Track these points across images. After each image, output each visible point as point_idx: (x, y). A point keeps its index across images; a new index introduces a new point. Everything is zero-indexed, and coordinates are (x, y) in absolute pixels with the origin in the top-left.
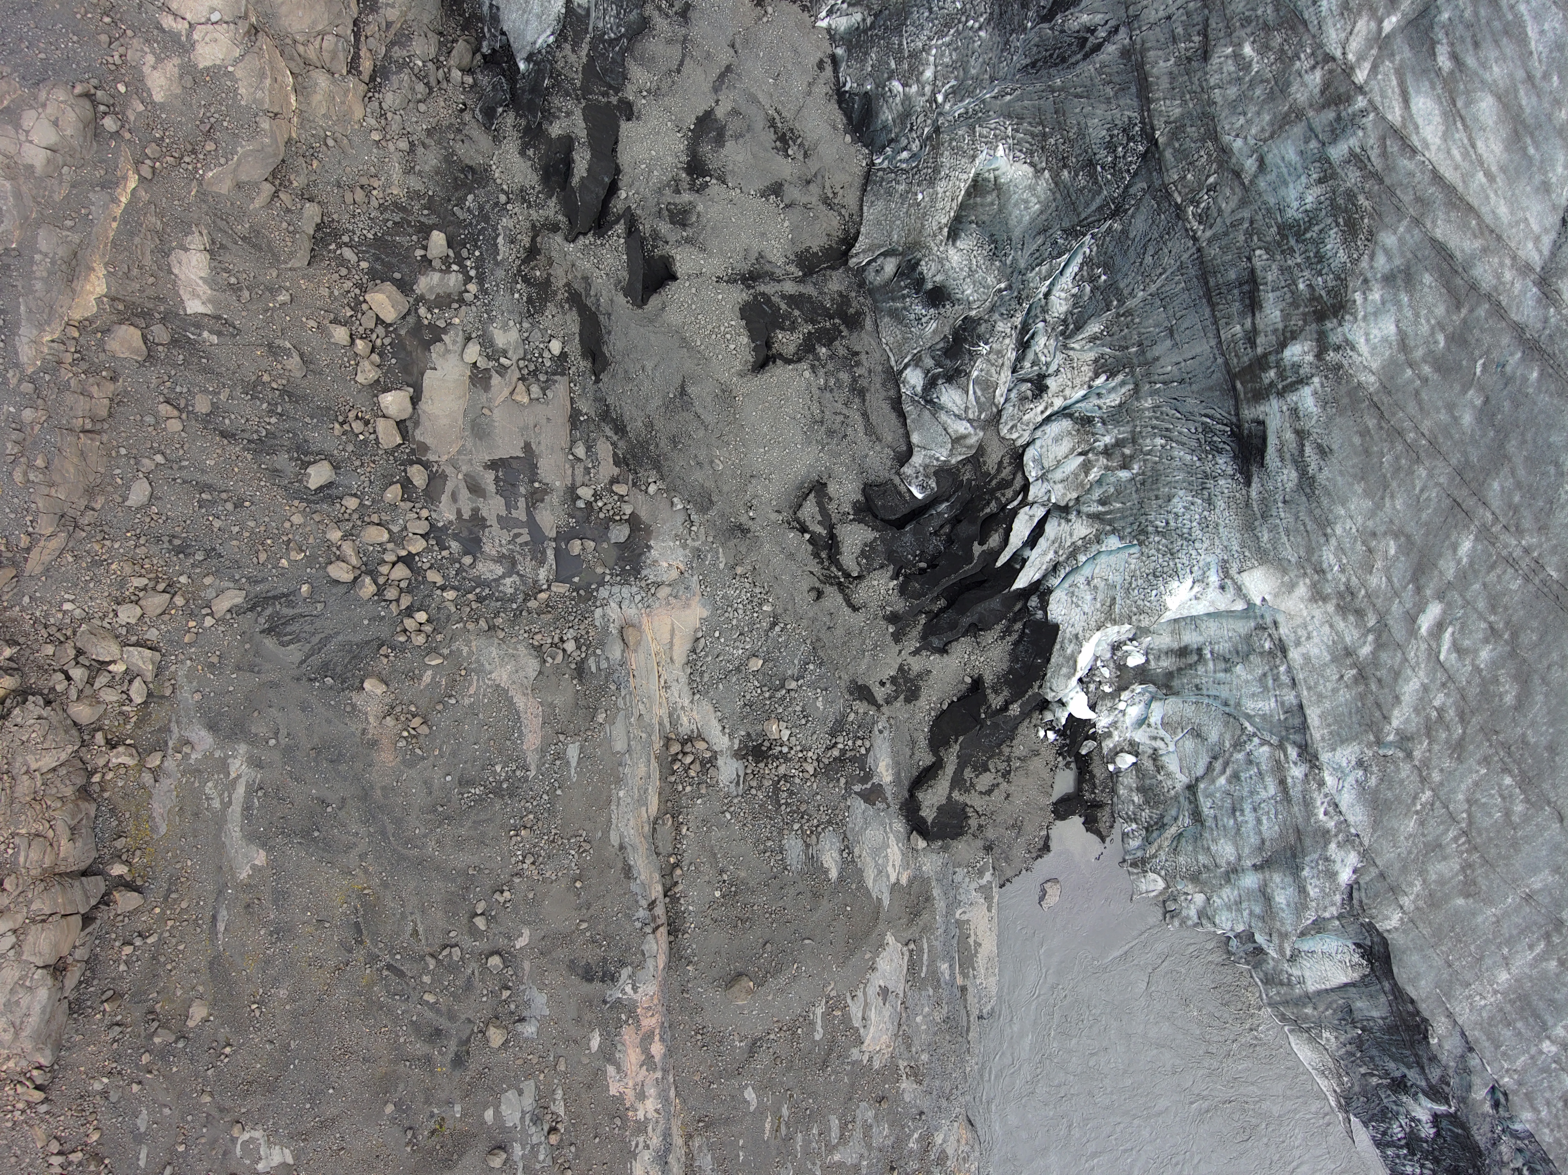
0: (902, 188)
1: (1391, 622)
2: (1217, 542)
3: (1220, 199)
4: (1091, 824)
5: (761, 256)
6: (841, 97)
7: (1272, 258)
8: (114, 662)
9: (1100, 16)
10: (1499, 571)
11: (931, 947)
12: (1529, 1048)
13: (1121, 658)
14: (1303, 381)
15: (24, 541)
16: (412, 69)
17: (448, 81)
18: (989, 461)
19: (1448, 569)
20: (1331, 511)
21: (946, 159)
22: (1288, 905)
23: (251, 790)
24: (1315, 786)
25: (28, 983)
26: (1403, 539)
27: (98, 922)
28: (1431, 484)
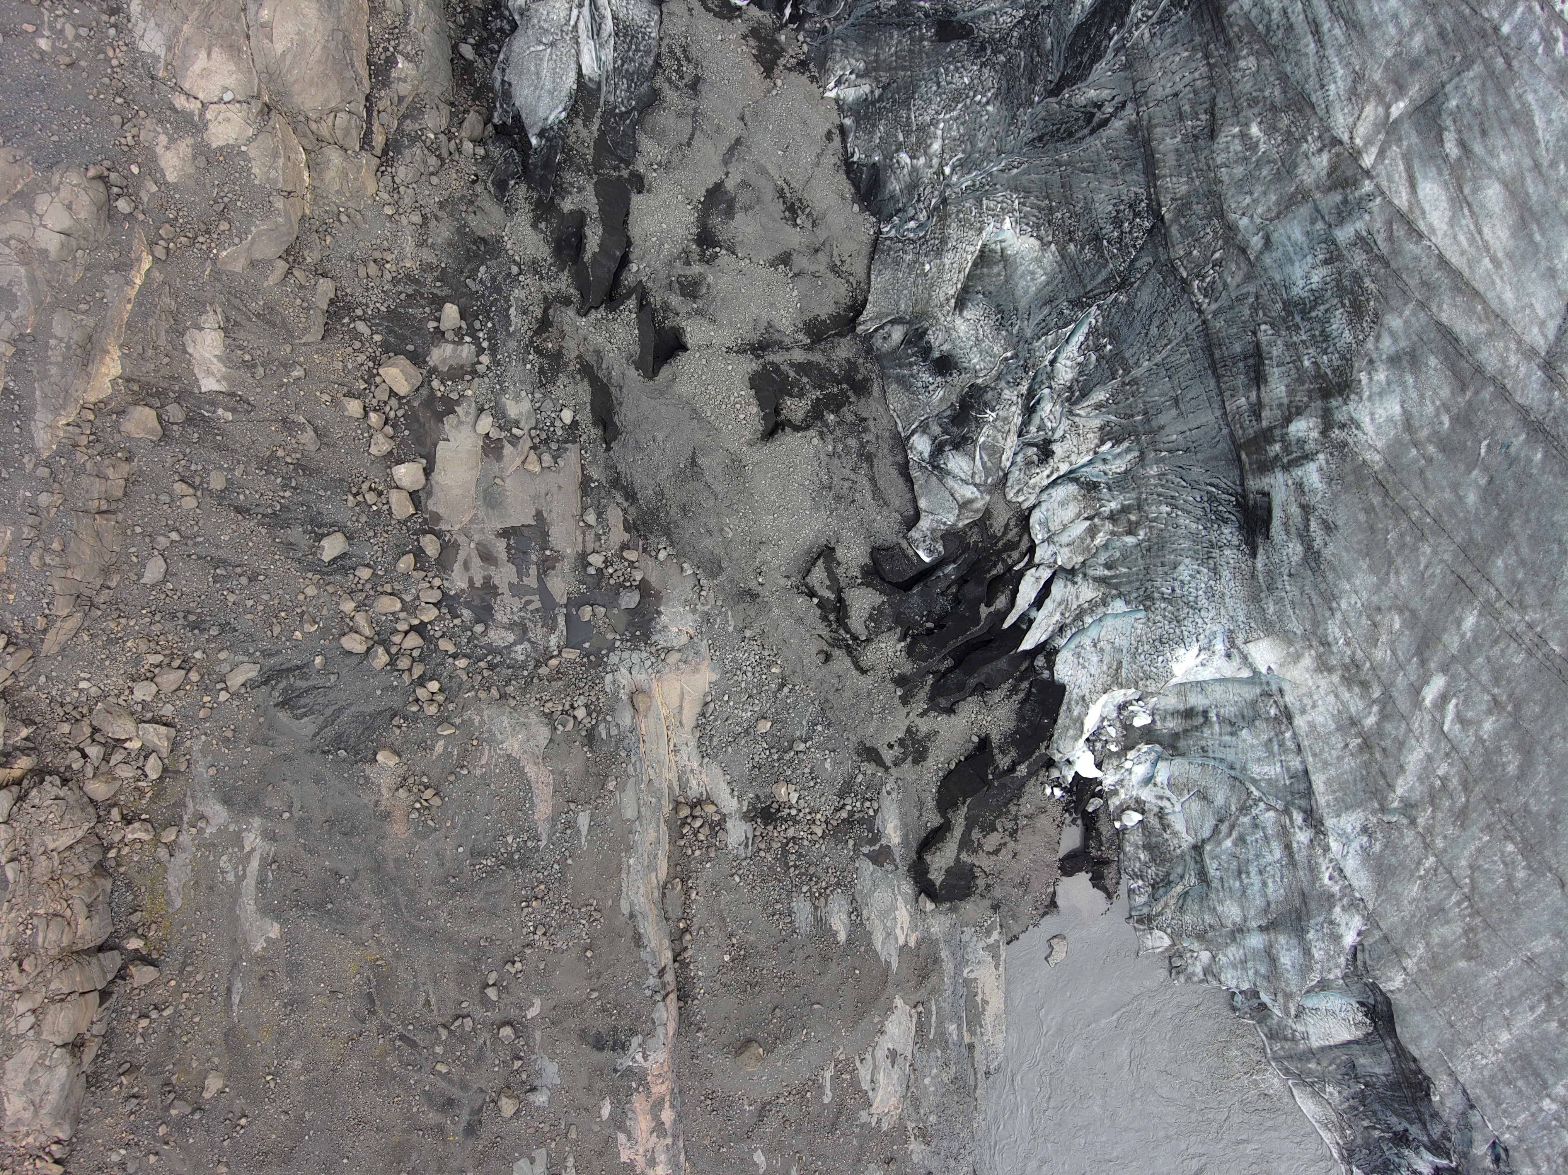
0: (909, 257)
1: (1395, 694)
2: (1223, 612)
3: (1225, 274)
4: (1097, 881)
5: (770, 325)
6: (849, 167)
7: (1277, 334)
8: (130, 739)
9: (1107, 91)
10: (1502, 645)
11: (939, 1009)
12: (1529, 1106)
13: (1127, 718)
14: (1308, 457)
15: (41, 623)
16: (424, 142)
17: (460, 152)
18: (995, 524)
19: (1453, 643)
20: (1336, 586)
21: (953, 230)
22: (1293, 967)
23: (265, 863)
24: (1320, 852)
25: (47, 1063)
26: (1407, 614)
27: (115, 996)
28: (1435, 560)
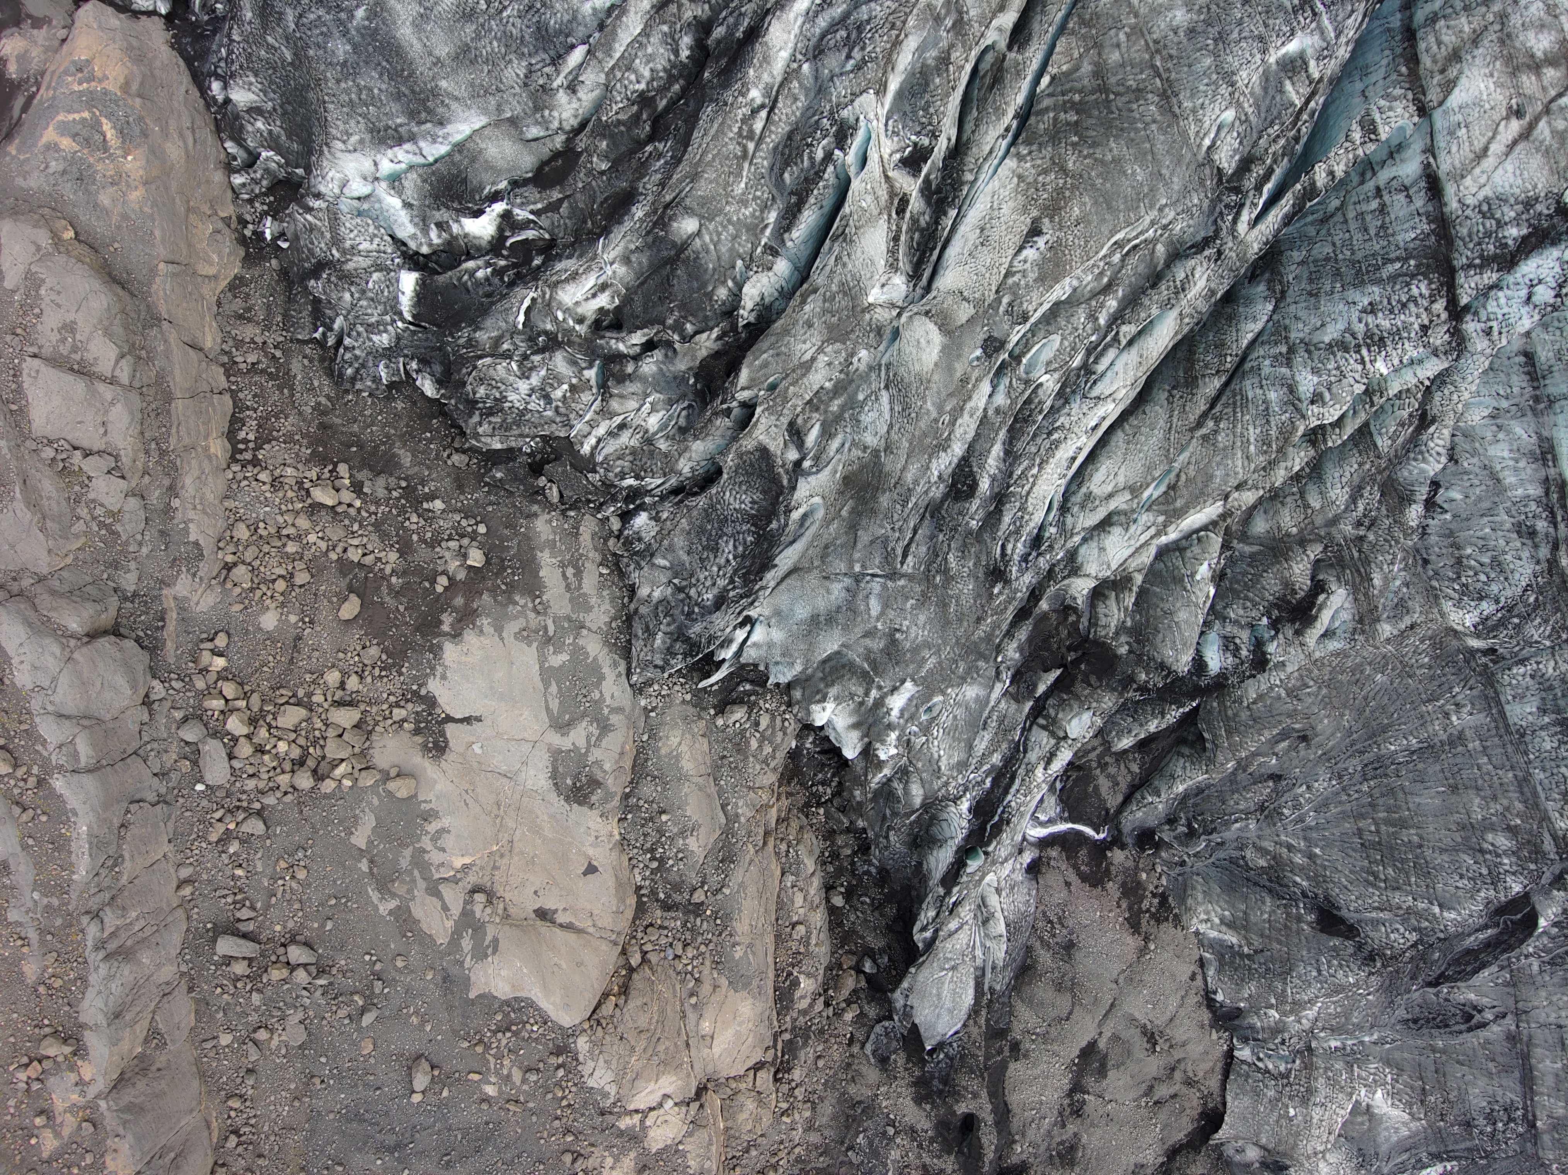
0: (1270, 1093)
6: (1208, 1000)
9: (1487, 999)
21: (1321, 1085)
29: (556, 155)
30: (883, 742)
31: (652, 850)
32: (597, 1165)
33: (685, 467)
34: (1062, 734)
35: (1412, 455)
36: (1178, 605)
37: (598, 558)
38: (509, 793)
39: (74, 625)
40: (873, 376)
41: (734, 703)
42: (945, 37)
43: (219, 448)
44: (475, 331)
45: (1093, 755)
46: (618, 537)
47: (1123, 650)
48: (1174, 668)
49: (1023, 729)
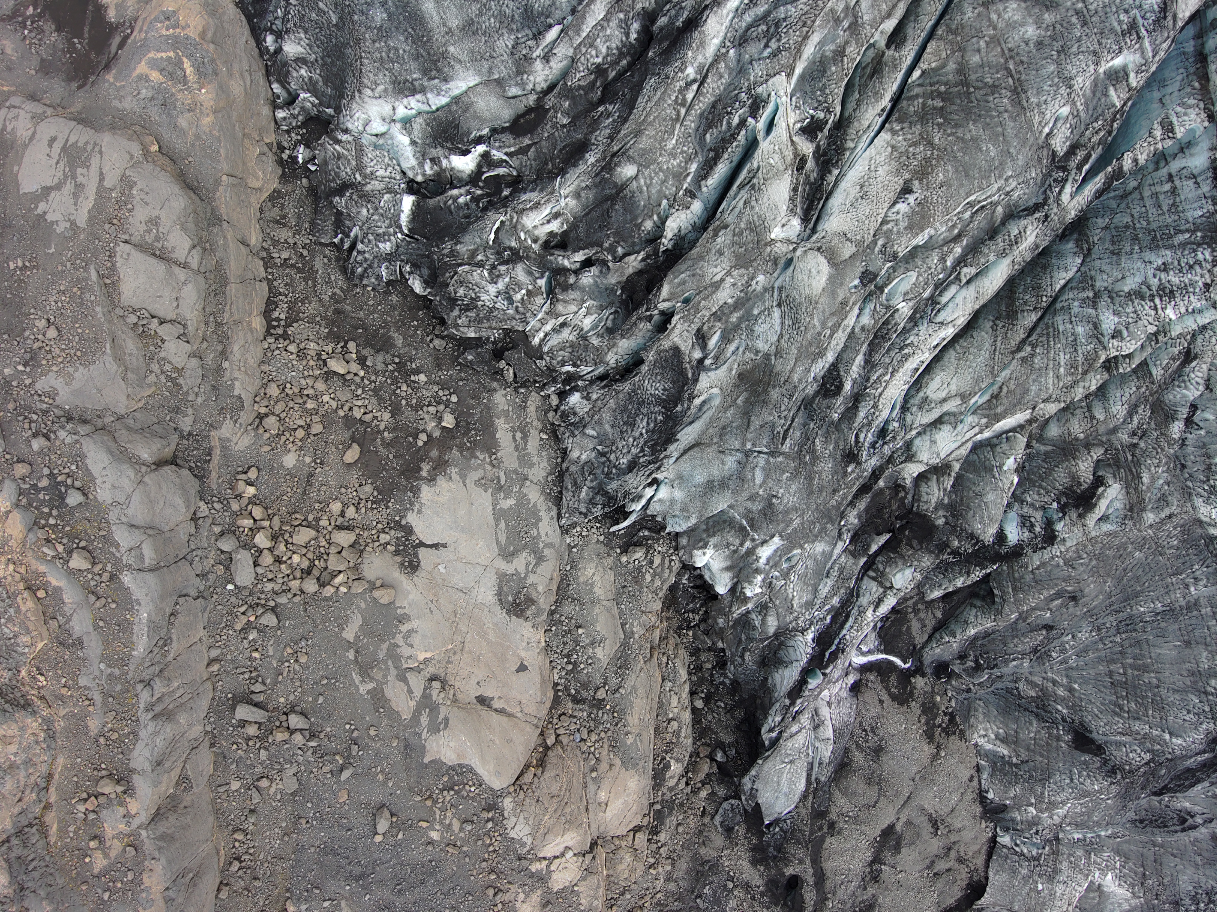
0: (1024, 872)
9: (1199, 807)
21: (1064, 867)
29: (529, 110)
30: (750, 583)
31: (569, 656)
32: (512, 899)
33: (612, 358)
34: (888, 585)
35: (1177, 383)
36: (987, 489)
37: (540, 426)
38: (464, 604)
39: (146, 455)
40: (767, 296)
41: (635, 545)
42: (842, 35)
43: (258, 323)
44: (456, 244)
45: (910, 603)
46: (556, 411)
47: (941, 522)
48: (982, 538)
49: (857, 579)
